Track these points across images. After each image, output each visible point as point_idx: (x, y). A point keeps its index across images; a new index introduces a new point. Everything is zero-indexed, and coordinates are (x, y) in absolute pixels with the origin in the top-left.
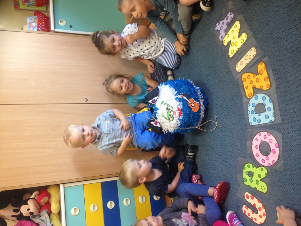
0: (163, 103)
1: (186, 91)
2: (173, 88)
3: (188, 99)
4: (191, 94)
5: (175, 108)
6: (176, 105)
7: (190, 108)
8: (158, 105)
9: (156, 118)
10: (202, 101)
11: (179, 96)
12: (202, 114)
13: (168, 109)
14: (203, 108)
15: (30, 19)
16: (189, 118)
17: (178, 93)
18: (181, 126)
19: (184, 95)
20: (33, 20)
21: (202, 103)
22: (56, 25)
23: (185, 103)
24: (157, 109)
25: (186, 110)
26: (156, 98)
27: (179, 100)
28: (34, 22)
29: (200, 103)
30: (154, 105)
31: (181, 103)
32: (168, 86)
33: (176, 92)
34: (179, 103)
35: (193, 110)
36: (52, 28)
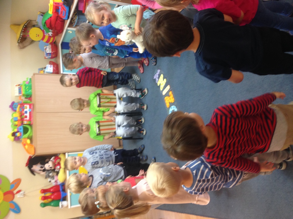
22: (64, 71)
36: (62, 72)
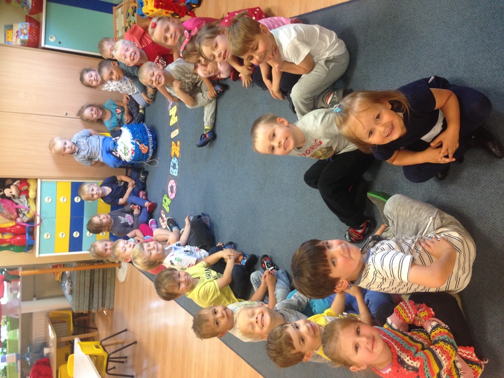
0: (122, 142)
1: (140, 138)
2: (131, 134)
3: (140, 144)
4: (144, 141)
5: (130, 149)
6: (131, 147)
7: (140, 151)
8: (119, 142)
9: (117, 151)
10: (151, 146)
11: (134, 141)
12: (150, 155)
13: (125, 148)
14: (151, 150)
15: (22, 25)
16: (140, 157)
17: (134, 139)
18: (133, 160)
19: (137, 141)
20: (25, 27)
21: (150, 147)
23: (137, 146)
24: (117, 145)
25: (137, 150)
26: (118, 138)
27: (132, 143)
28: (26, 28)
29: (149, 148)
30: (117, 142)
31: (135, 146)
32: (129, 130)
33: (132, 138)
34: (132, 145)
35: (143, 152)
36: (43, 44)
